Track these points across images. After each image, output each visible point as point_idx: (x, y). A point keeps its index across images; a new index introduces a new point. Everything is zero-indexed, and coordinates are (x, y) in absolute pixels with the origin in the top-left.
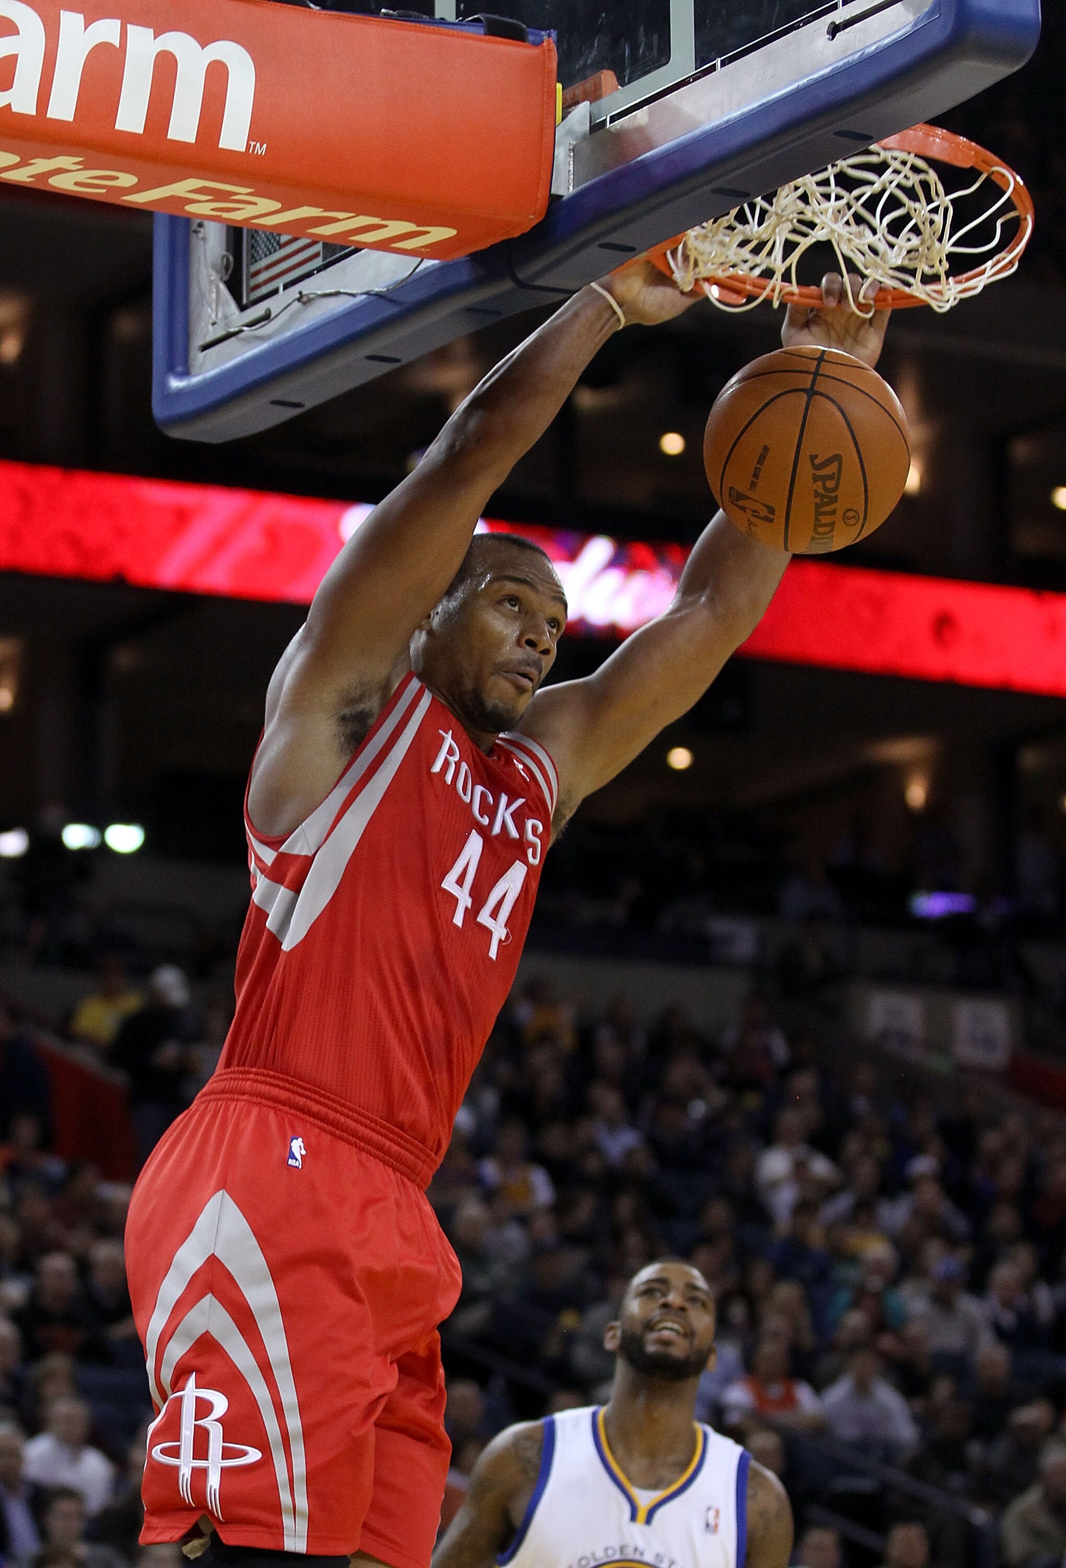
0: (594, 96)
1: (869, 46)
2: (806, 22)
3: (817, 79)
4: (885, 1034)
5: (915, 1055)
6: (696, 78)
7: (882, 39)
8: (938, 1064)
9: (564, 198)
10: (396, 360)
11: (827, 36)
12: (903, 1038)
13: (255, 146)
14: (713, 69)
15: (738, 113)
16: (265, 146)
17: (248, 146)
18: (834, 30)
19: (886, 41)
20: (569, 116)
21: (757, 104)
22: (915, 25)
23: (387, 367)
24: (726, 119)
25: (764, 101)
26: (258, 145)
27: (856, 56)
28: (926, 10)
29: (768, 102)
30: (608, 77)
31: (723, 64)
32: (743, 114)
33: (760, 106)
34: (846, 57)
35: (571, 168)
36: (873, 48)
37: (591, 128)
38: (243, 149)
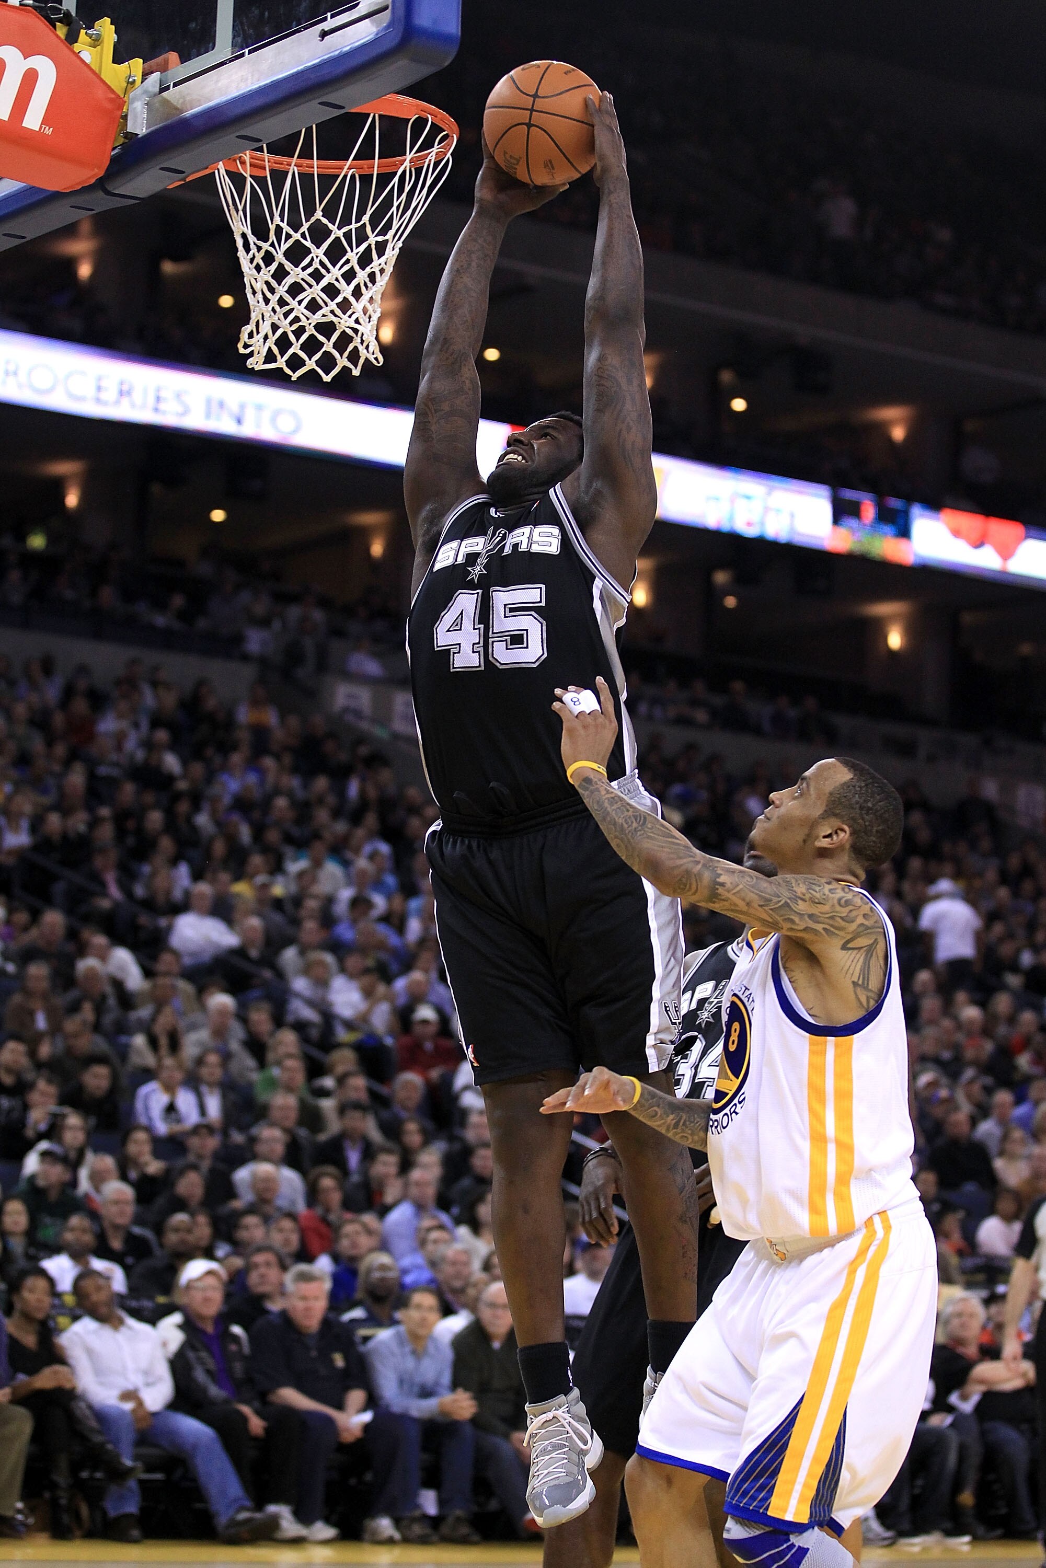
0: (164, 69)
1: (346, 46)
2: (306, 28)
3: (310, 66)
4: (346, 710)
5: (365, 725)
6: (231, 60)
7: (354, 43)
8: (380, 732)
9: (140, 136)
10: (24, 237)
11: (320, 38)
12: (358, 714)
13: (45, 128)
14: (242, 55)
15: (257, 86)
16: (51, 129)
17: (41, 127)
18: (324, 34)
19: (357, 44)
20: (146, 81)
21: (270, 81)
22: (377, 34)
23: (17, 242)
24: (248, 89)
25: (275, 78)
26: (47, 128)
27: (337, 53)
28: (385, 25)
29: (277, 80)
30: (173, 56)
31: (250, 52)
32: (260, 87)
33: (272, 82)
34: (330, 53)
35: (145, 116)
36: (348, 48)
37: (160, 89)
38: (37, 129)
